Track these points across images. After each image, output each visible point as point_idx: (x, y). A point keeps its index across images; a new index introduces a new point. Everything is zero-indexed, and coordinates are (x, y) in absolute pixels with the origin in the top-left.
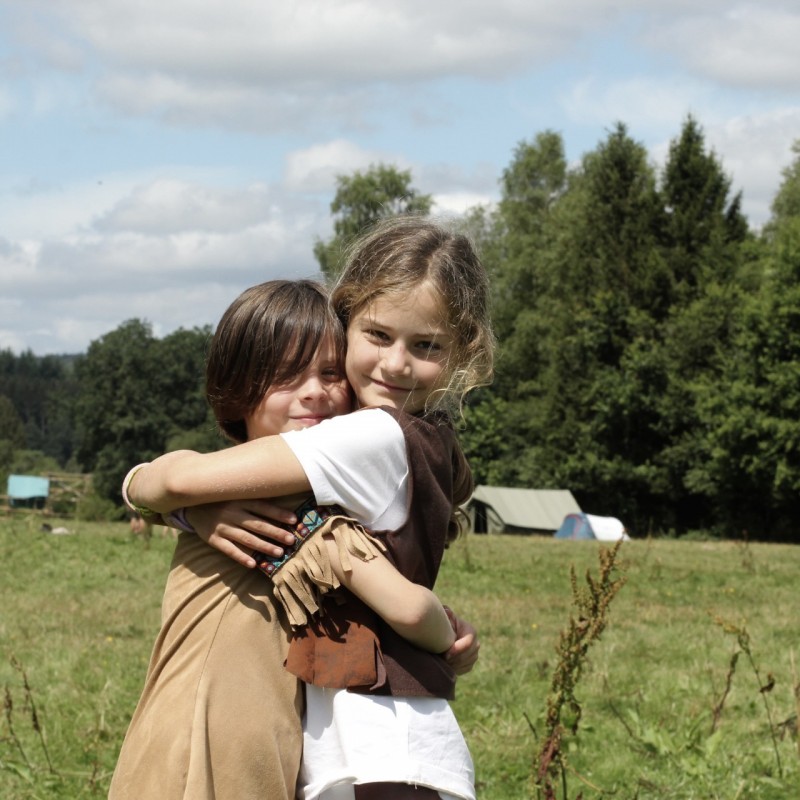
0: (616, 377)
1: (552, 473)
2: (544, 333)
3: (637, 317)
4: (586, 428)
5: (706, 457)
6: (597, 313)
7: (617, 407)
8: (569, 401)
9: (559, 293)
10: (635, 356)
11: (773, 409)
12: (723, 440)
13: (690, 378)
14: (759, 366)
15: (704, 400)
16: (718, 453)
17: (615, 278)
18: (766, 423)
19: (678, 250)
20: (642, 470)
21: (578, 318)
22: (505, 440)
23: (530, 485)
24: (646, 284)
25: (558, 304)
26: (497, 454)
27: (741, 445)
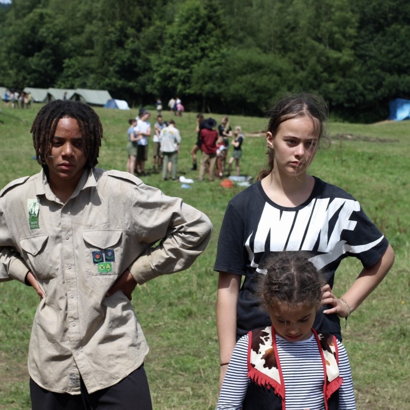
0: (123, 52)
1: (99, 84)
2: (96, 33)
3: (130, 31)
4: (111, 69)
5: (154, 81)
6: (116, 29)
7: (123, 62)
8: (105, 59)
9: (102, 20)
10: (130, 44)
11: (178, 66)
12: (161, 76)
13: (148, 53)
14: (173, 51)
15: (154, 62)
16: (158, 80)
17: (123, 17)
18: (175, 70)
19: (145, 8)
20: (131, 84)
21: (110, 30)
22: (81, 71)
23: (91, 88)
24: (134, 20)
25: (100, 24)
26: (78, 76)
27: (166, 77)
